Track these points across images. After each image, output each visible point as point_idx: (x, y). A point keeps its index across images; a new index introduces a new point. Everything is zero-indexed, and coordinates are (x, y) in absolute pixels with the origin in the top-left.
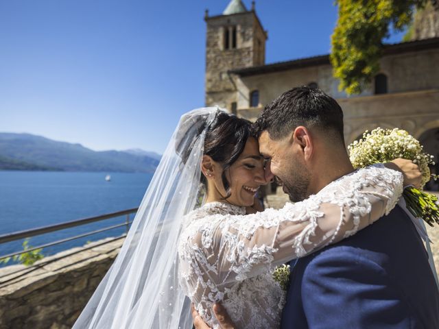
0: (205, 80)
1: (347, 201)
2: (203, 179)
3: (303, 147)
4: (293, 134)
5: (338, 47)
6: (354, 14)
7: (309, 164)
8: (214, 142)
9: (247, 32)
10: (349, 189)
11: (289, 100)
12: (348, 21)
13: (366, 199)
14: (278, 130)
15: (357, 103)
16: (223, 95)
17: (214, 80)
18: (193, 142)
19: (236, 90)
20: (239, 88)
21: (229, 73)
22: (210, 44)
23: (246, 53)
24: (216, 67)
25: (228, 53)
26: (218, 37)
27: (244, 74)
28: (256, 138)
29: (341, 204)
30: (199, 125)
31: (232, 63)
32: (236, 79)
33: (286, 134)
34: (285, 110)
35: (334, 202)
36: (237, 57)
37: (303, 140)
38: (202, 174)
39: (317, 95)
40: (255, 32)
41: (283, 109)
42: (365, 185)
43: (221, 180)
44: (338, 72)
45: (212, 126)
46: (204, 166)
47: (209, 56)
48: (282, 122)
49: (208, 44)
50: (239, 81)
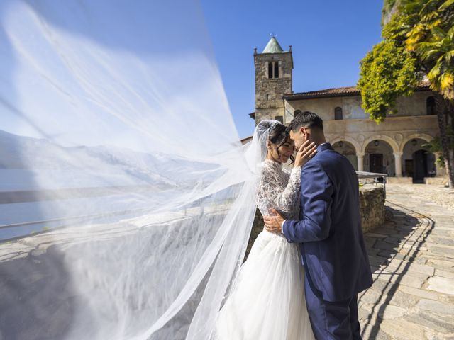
9: (286, 67)
16: (269, 111)
17: (262, 99)
24: (263, 90)
25: (272, 80)
26: (264, 69)
36: (279, 84)
47: (258, 82)
49: (257, 74)
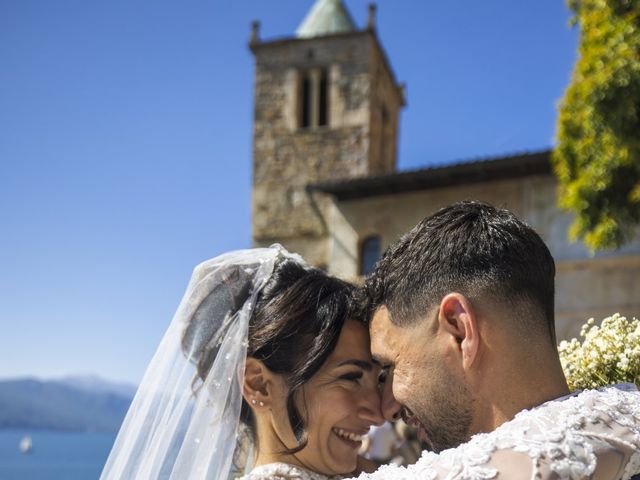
0: (252, 207)
1: (549, 447)
2: (247, 415)
3: (459, 340)
4: (437, 311)
5: (573, 132)
6: (614, 48)
7: (470, 377)
8: (270, 327)
9: (355, 86)
10: (556, 426)
11: (433, 235)
12: (599, 64)
13: (589, 446)
14: (408, 303)
15: (608, 272)
17: (273, 207)
18: (222, 329)
19: (326, 234)
20: (332, 228)
21: (310, 189)
22: (264, 113)
23: (353, 140)
24: (278, 174)
25: (308, 138)
26: (283, 97)
27: (347, 193)
28: (364, 321)
29: (535, 452)
30: (237, 287)
31: (318, 167)
32: (326, 206)
33: (424, 312)
34: (423, 258)
35: (521, 448)
36: (330, 150)
37: (459, 325)
38: (244, 401)
39: (496, 221)
40: (374, 85)
41: (418, 255)
42: (589, 420)
43: (284, 413)
44: (569, 195)
45: (266, 291)
46: (248, 383)
47: (261, 145)
48: (417, 283)
49: (258, 115)
50: (332, 212)
